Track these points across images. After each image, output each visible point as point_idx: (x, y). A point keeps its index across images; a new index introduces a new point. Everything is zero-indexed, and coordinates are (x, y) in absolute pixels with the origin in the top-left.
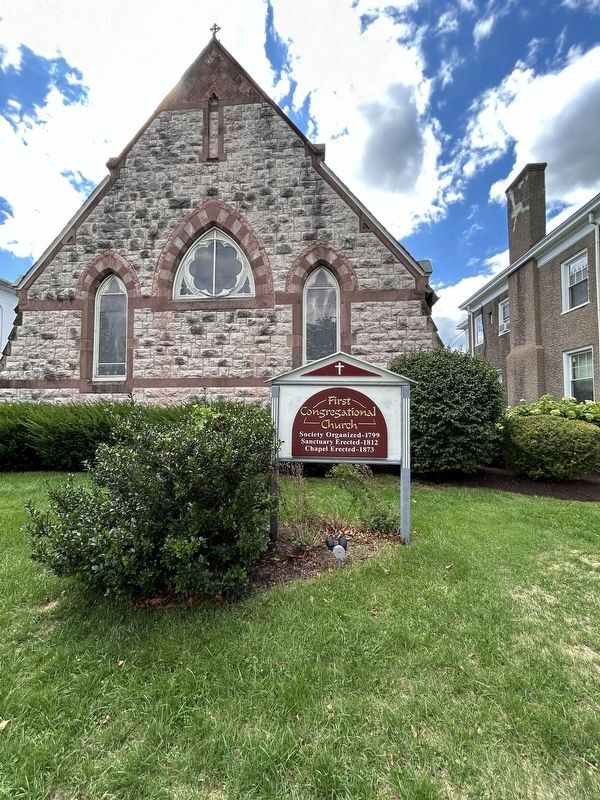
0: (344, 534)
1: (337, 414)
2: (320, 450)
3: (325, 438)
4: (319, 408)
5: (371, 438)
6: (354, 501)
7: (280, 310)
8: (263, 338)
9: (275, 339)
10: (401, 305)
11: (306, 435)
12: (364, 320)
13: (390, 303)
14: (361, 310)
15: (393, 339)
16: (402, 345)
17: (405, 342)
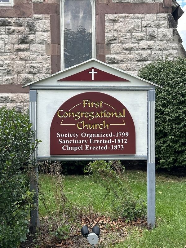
0: (98, 224)
1: (91, 116)
2: (75, 149)
3: (80, 138)
4: (75, 111)
5: (121, 137)
6: (107, 195)
7: (38, 19)
8: (23, 46)
9: (34, 47)
10: (150, 18)
11: (63, 135)
12: (117, 31)
13: (140, 15)
14: (114, 21)
15: (143, 49)
16: (151, 55)
17: (153, 52)
